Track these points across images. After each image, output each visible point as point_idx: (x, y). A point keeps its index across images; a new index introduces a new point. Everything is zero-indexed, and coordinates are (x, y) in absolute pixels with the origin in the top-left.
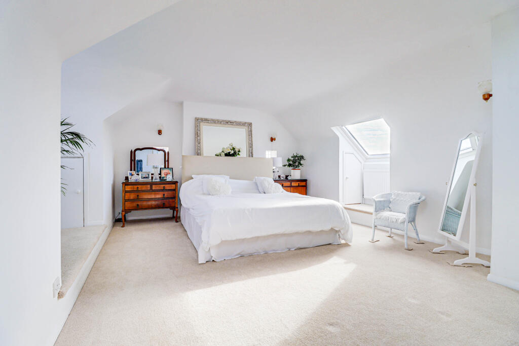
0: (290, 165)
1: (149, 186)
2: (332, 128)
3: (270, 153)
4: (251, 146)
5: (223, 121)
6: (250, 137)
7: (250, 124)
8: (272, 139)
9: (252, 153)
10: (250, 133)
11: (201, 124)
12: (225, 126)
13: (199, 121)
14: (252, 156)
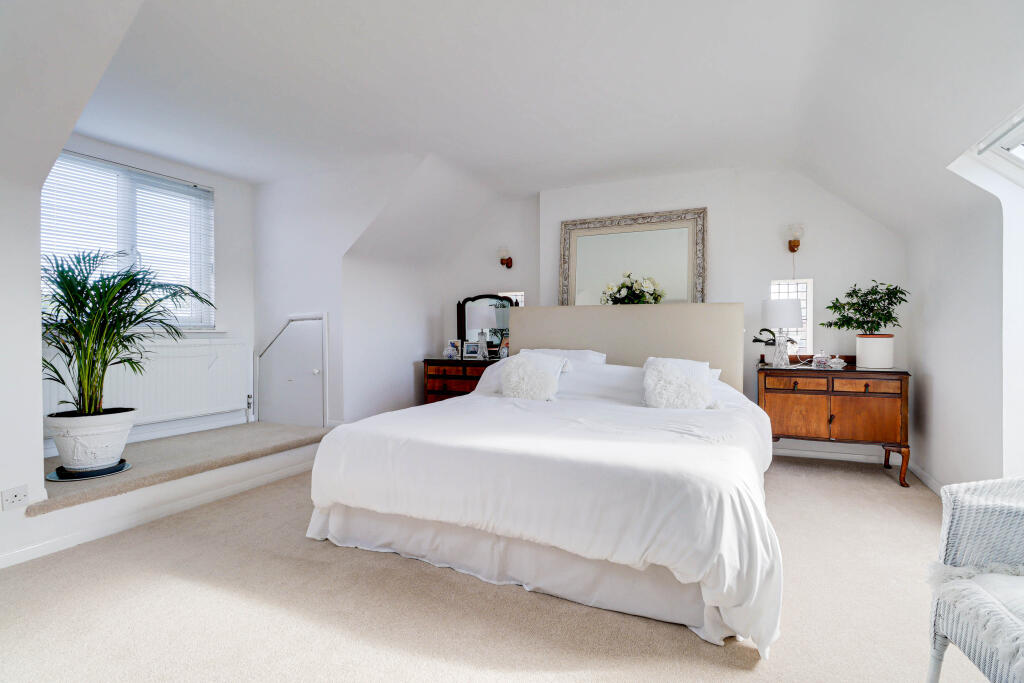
0: (846, 322)
1: (461, 368)
2: (952, 167)
3: (784, 288)
4: (700, 272)
5: (624, 217)
6: (700, 247)
7: (702, 213)
8: (793, 246)
9: (702, 291)
10: (700, 235)
11: (573, 234)
12: (628, 229)
13: (569, 227)
14: (703, 301)
